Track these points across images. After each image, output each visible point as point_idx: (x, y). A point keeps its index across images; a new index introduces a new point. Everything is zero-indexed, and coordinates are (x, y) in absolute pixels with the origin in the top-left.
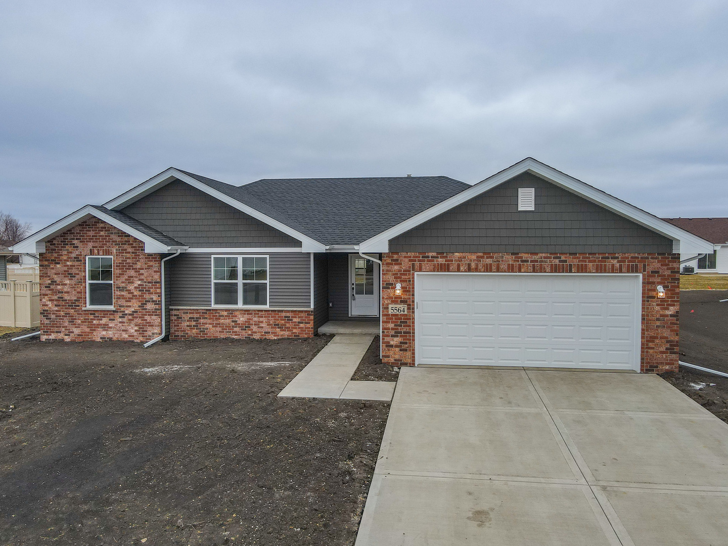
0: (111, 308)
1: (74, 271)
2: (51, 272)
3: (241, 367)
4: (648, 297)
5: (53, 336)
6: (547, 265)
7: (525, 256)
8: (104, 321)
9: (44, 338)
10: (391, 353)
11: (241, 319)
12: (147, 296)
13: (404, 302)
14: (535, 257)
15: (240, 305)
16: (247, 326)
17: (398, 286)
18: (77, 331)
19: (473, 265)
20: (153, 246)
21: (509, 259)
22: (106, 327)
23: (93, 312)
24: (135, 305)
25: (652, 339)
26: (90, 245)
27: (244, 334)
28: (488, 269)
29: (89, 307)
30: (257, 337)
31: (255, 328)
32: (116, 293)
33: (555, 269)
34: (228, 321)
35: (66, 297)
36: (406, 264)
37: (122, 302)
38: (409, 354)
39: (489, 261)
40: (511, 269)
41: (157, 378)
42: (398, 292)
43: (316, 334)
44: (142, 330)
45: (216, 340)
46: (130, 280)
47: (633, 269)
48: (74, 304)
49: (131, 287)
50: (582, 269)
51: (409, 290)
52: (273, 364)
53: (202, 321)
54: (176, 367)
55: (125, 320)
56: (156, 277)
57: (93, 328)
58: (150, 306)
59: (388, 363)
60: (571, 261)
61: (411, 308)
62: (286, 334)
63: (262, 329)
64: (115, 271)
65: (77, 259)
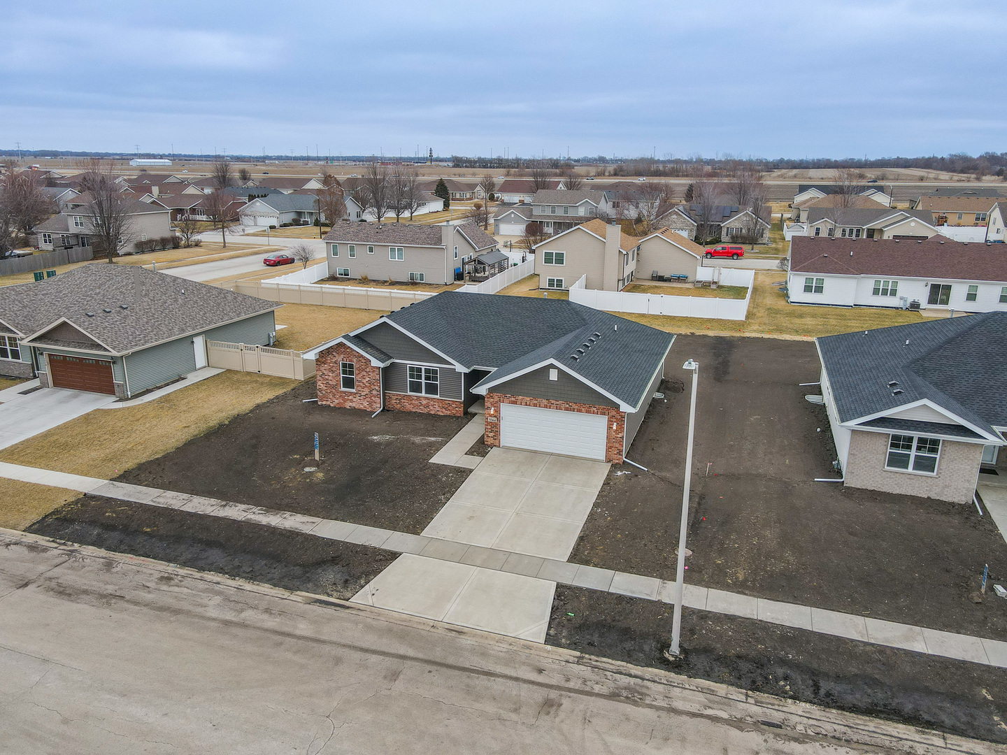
0: (354, 391)
1: (334, 369)
2: (322, 369)
3: (418, 440)
4: (610, 428)
5: (324, 403)
6: (563, 407)
7: (553, 402)
8: (350, 398)
9: (320, 403)
10: (489, 440)
11: (424, 402)
12: (373, 387)
13: (495, 417)
14: (557, 403)
15: (423, 394)
16: (427, 406)
17: (493, 408)
18: (337, 401)
19: (528, 403)
20: (375, 363)
21: (545, 402)
22: (351, 401)
23: (345, 392)
24: (366, 391)
25: (611, 447)
26: (342, 356)
27: (425, 411)
28: (535, 405)
29: (343, 389)
30: (432, 412)
31: (431, 408)
32: (356, 383)
33: (567, 409)
34: (417, 402)
35: (330, 383)
36: (496, 399)
37: (359, 388)
38: (497, 441)
39: (536, 402)
40: (546, 407)
41: (379, 444)
42: (492, 412)
43: (466, 413)
44: (370, 404)
45: (410, 413)
46: (363, 377)
47: (603, 414)
48: (334, 387)
49: (364, 381)
50: (579, 411)
51: (498, 411)
52: (433, 439)
53: (403, 401)
54: (388, 437)
55: (361, 398)
56: (378, 377)
57: (345, 401)
58: (374, 392)
59: (487, 445)
60: (574, 406)
61: (498, 420)
62: (449, 412)
63: (436, 409)
64: (356, 371)
65: (335, 362)
